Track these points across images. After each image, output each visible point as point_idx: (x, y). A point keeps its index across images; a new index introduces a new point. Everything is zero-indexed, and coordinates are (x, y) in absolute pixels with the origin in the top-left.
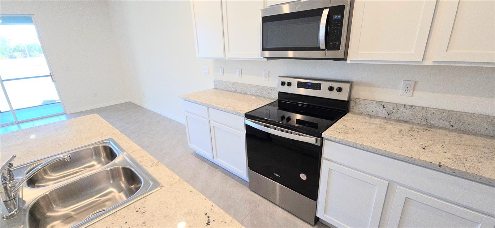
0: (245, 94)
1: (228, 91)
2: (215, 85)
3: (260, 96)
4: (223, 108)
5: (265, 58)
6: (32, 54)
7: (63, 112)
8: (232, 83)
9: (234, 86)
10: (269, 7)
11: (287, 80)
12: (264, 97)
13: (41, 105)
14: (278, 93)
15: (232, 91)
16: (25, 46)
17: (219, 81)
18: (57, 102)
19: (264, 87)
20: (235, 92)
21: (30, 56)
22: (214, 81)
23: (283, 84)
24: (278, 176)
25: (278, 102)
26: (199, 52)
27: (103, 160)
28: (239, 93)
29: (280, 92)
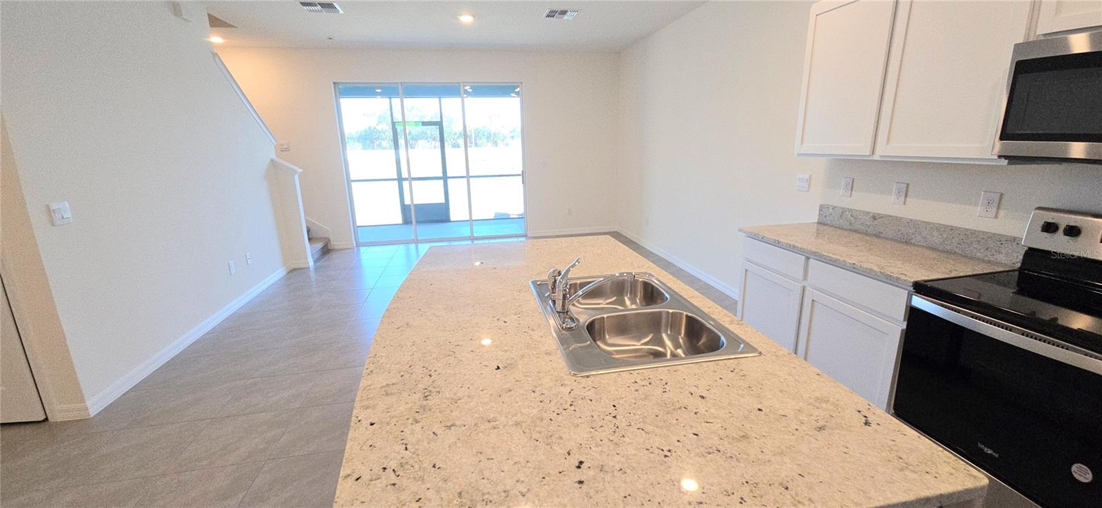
0: (907, 243)
1: (855, 231)
2: (820, 215)
3: (955, 253)
4: (851, 264)
5: (1003, 159)
6: (479, 142)
7: (522, 232)
8: (871, 215)
9: (876, 222)
10: (1042, 38)
11: (1064, 220)
12: (972, 258)
13: (492, 218)
14: (1023, 252)
15: (866, 234)
16: (473, 131)
17: (834, 208)
18: (511, 217)
19: (974, 232)
20: (877, 236)
21: (476, 145)
22: (822, 208)
23: (1050, 228)
24: (990, 454)
25: (1020, 273)
26: (802, 142)
27: (638, 301)
28: (887, 239)
29: (1030, 249)
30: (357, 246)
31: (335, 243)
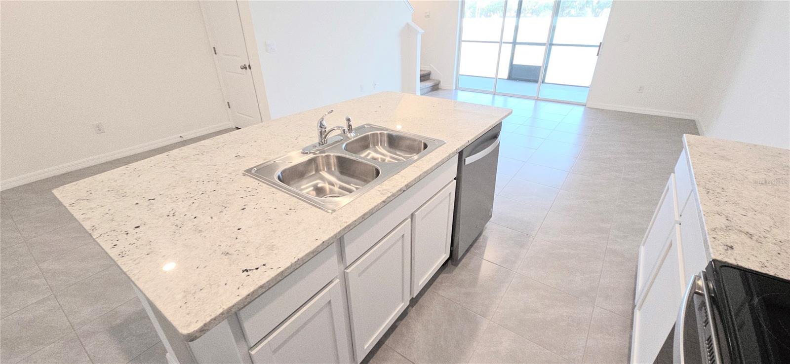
30: (455, 89)
31: (442, 85)
